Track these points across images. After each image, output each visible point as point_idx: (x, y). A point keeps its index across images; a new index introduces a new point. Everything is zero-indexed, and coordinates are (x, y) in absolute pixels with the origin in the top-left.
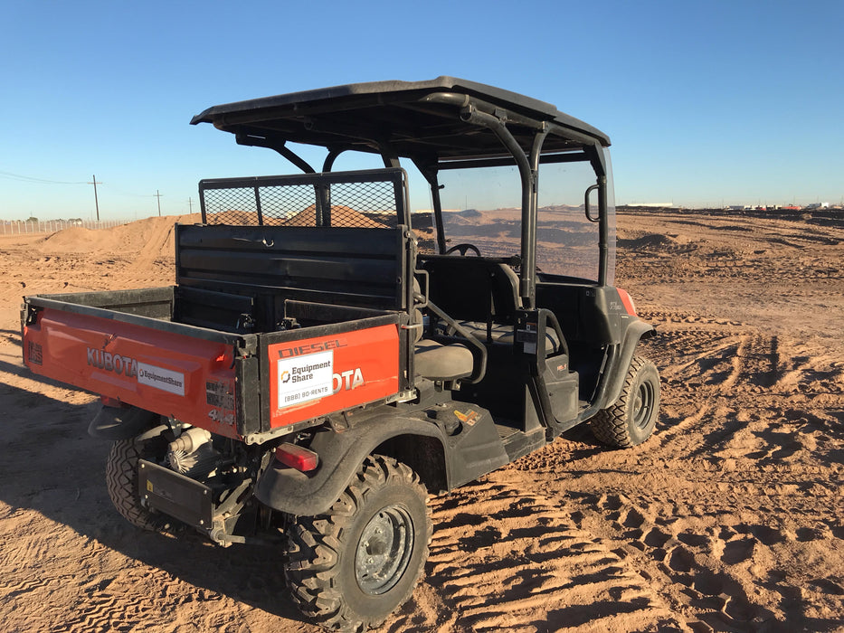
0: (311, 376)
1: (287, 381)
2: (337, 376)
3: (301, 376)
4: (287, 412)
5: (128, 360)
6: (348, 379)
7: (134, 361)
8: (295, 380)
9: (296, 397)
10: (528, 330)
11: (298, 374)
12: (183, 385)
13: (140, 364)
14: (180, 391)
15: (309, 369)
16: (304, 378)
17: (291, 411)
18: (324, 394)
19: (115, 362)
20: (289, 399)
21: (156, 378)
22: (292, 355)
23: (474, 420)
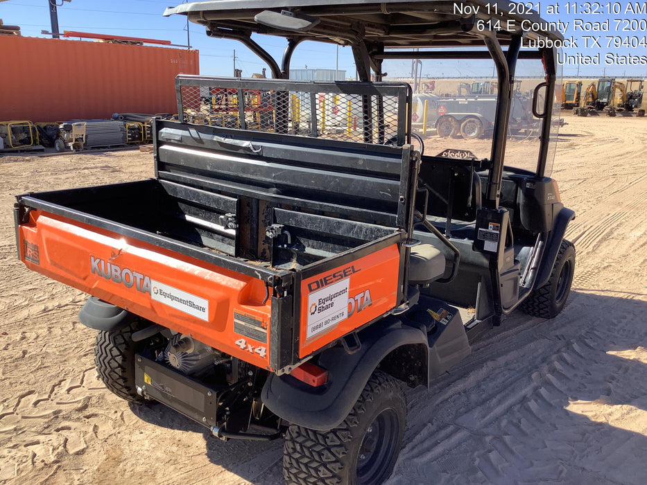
0: (332, 305)
1: (314, 313)
2: (352, 300)
3: (324, 306)
4: (313, 341)
5: (139, 276)
6: (359, 301)
7: (147, 278)
8: (320, 311)
9: (320, 326)
10: (490, 229)
11: (323, 306)
12: (207, 310)
13: (152, 281)
14: (204, 316)
15: (331, 298)
16: (327, 307)
17: (316, 339)
18: (341, 319)
19: (123, 275)
20: (314, 329)
21: (173, 298)
22: (318, 287)
23: (446, 318)
